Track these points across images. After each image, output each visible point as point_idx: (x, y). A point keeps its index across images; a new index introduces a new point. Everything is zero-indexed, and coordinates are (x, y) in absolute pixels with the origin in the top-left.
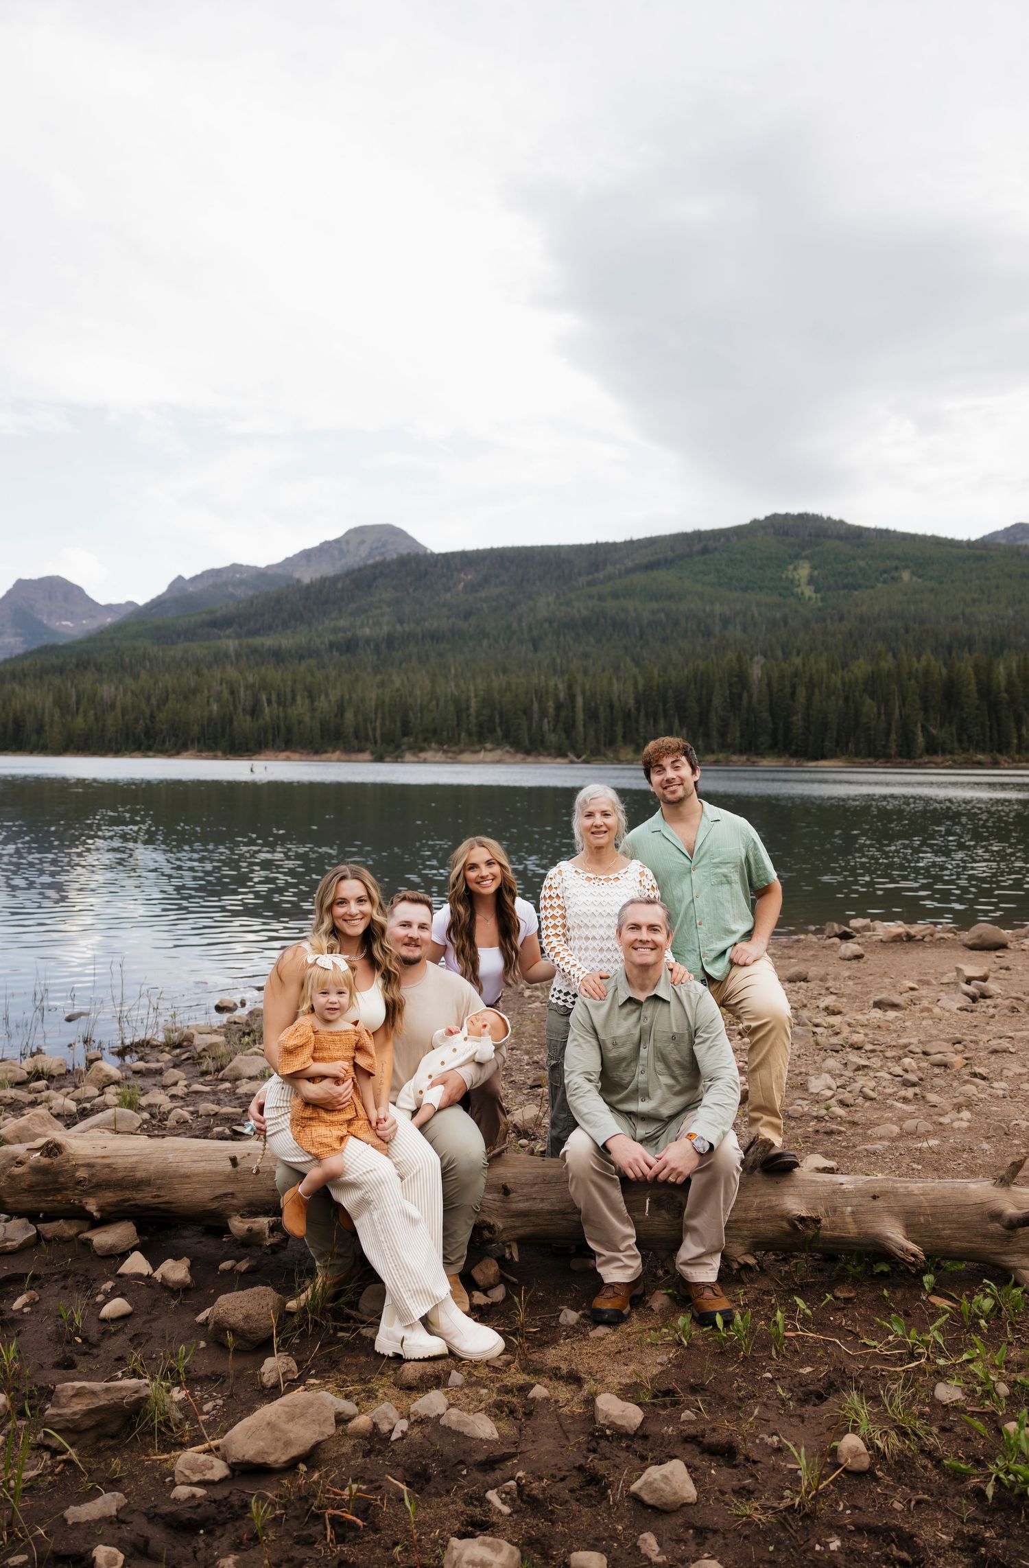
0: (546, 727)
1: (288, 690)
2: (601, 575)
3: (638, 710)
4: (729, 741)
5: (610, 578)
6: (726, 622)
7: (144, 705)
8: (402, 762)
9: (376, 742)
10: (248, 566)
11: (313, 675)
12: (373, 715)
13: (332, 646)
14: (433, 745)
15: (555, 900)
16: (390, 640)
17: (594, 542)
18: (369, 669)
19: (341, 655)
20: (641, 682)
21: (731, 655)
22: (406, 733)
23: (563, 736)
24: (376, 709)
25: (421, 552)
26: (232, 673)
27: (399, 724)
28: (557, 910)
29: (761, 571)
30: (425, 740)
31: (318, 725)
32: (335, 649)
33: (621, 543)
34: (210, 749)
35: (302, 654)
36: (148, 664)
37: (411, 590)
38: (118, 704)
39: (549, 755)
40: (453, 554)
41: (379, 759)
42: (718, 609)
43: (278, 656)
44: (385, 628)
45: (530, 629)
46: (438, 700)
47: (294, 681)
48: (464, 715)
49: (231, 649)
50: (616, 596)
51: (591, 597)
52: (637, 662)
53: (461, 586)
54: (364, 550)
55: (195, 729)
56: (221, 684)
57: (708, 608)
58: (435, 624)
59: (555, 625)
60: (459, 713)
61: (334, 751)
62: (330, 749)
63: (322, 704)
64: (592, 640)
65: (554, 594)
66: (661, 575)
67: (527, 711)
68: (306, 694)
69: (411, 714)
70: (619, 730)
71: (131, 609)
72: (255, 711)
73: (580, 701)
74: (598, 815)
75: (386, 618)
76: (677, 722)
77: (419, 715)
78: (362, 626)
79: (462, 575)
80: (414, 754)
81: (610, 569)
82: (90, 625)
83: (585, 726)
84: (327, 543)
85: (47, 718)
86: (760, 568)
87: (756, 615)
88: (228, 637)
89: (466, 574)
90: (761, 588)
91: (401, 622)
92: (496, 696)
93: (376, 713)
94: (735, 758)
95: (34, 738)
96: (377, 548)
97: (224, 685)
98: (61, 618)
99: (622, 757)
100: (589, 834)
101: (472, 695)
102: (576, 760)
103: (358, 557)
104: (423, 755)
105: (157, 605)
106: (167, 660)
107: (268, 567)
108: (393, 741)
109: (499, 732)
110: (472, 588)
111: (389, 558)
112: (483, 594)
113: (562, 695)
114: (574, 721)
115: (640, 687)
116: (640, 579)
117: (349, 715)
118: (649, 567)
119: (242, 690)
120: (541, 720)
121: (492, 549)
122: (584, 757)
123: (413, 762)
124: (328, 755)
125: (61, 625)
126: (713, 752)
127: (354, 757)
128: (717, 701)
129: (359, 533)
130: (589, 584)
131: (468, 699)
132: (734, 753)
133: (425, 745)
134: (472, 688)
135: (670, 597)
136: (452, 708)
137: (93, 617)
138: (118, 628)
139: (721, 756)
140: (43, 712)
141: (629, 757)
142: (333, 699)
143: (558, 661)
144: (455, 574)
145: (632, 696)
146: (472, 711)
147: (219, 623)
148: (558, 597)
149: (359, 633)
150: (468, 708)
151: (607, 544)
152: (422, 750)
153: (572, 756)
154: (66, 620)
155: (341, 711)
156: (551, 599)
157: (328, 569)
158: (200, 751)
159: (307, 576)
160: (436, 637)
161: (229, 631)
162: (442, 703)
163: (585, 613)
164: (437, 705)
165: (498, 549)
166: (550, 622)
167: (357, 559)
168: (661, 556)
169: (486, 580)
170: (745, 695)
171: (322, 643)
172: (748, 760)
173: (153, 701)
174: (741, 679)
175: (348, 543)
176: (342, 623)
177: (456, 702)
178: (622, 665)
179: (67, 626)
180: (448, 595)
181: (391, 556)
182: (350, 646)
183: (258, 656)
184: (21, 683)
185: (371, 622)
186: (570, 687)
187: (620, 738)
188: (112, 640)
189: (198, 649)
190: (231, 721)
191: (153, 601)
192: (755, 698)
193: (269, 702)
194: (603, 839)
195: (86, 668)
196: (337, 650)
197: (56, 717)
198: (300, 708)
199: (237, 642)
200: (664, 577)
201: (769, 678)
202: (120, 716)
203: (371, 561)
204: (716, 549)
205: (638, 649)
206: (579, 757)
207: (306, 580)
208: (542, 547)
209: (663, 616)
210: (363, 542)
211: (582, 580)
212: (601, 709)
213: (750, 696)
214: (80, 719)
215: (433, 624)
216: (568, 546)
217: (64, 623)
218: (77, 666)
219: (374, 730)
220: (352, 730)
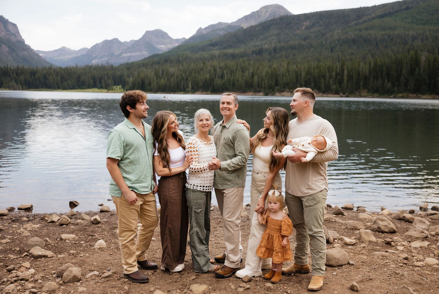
0: (331, 82)
1: (235, 69)
2: (361, 21)
3: (370, 75)
4: (409, 88)
5: (365, 22)
6: (414, 38)
7: (184, 75)
8: (275, 96)
9: (265, 88)
10: (224, 23)
11: (244, 63)
12: (264, 78)
13: (253, 52)
14: (287, 90)
15: (196, 152)
16: (275, 50)
17: (359, 7)
18: (267, 61)
19: (256, 55)
20: (372, 63)
21: (412, 52)
22: (277, 84)
23: (338, 86)
24: (266, 76)
25: (289, 15)
26: (215, 63)
27: (274, 81)
28: (196, 155)
29: (432, 16)
30: (284, 88)
31: (244, 82)
32: (254, 53)
33: (371, 7)
34: (206, 91)
35: (243, 55)
36: (188, 60)
37: (284, 30)
38: (175, 75)
39: (332, 94)
40: (301, 15)
41: (267, 95)
42: (411, 33)
43: (233, 56)
44: (273, 45)
45: (330, 43)
46: (289, 72)
47: (237, 66)
48: (299, 78)
49: (217, 54)
50: (367, 29)
51: (356, 30)
52: (373, 56)
53: (304, 27)
54: (267, 15)
55: (201, 84)
56: (211, 67)
57: (407, 33)
58: (293, 43)
59: (341, 42)
60: (297, 76)
61: (250, 92)
62: (249, 91)
63: (247, 74)
64: (355, 48)
65: (341, 29)
66: (387, 19)
67: (324, 76)
68: (241, 70)
69: (279, 77)
70: (362, 84)
71: (184, 40)
72: (222, 77)
73: (346, 72)
74: (204, 120)
75: (274, 41)
76: (386, 80)
77: (282, 78)
78: (265, 44)
79: (304, 23)
80: (280, 93)
81: (365, 18)
82: (170, 46)
83: (347, 82)
84: (253, 12)
85: (152, 80)
86: (432, 15)
87: (428, 35)
88: (216, 50)
89: (306, 22)
90: (431, 24)
91: (280, 42)
92: (312, 70)
93: (266, 78)
94: (411, 95)
95: (148, 87)
96: (272, 14)
97: (212, 67)
98: (161, 44)
99: (362, 94)
100: (201, 127)
101: (303, 70)
102: (343, 95)
103: (264, 18)
104: (283, 93)
105: (192, 38)
106: (194, 58)
107: (232, 23)
108: (271, 88)
109: (313, 84)
110: (308, 28)
111: (276, 17)
112: (312, 30)
113: (338, 70)
114: (343, 80)
115: (372, 66)
116: (377, 22)
117: (256, 78)
118: (382, 16)
119: (218, 69)
120: (329, 79)
121: (317, 12)
122: (346, 94)
123: (279, 96)
124: (248, 93)
125: (161, 47)
126: (401, 93)
127: (257, 94)
128: (404, 71)
129: (266, 8)
130: (356, 25)
131: (301, 72)
132: (411, 93)
133: (284, 90)
134: (302, 67)
135: (391, 28)
136: (294, 75)
137: (171, 44)
138: (179, 47)
139: (405, 94)
140: (151, 78)
141: (365, 94)
142: (250, 72)
143: (340, 56)
144: (302, 23)
145: (368, 70)
146: (302, 76)
147: (213, 45)
148: (342, 30)
149: (264, 47)
150: (301, 75)
151: (364, 8)
152: (283, 91)
153: (341, 94)
154: (162, 45)
155: (253, 76)
156: (339, 31)
157: (253, 23)
158: (203, 92)
159: (245, 26)
160: (293, 48)
161: (217, 48)
162: (291, 73)
163: (353, 36)
164: (289, 74)
165: (319, 12)
166: (339, 40)
167: (265, 18)
168: (387, 11)
169: (314, 25)
170: (417, 69)
171: (250, 51)
172: (417, 96)
173: (187, 73)
174: (416, 62)
175: (261, 12)
176: (258, 43)
177: (296, 73)
178: (367, 57)
179: (162, 47)
180: (299, 31)
181: (277, 16)
182: (260, 52)
183: (226, 56)
184: (146, 68)
185: (268, 43)
186: (342, 66)
187: (361, 87)
188: (177, 52)
189: (205, 54)
190: (213, 81)
191: (191, 37)
192: (422, 70)
193: (227, 73)
194: (207, 129)
195: (167, 62)
196: (255, 54)
197: (155, 80)
198: (238, 75)
199: (219, 51)
200: (388, 20)
201: (429, 61)
202: (176, 79)
203: (269, 19)
204: (412, 7)
205: (375, 51)
206: (344, 94)
207: (245, 27)
208: (337, 10)
209: (386, 37)
210: (267, 11)
211: (354, 23)
212: (354, 75)
213: (420, 69)
214: (162, 80)
215: (292, 43)
216: (348, 9)
217: (162, 46)
218: (164, 61)
219: (265, 84)
220: (256, 84)
